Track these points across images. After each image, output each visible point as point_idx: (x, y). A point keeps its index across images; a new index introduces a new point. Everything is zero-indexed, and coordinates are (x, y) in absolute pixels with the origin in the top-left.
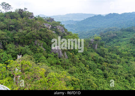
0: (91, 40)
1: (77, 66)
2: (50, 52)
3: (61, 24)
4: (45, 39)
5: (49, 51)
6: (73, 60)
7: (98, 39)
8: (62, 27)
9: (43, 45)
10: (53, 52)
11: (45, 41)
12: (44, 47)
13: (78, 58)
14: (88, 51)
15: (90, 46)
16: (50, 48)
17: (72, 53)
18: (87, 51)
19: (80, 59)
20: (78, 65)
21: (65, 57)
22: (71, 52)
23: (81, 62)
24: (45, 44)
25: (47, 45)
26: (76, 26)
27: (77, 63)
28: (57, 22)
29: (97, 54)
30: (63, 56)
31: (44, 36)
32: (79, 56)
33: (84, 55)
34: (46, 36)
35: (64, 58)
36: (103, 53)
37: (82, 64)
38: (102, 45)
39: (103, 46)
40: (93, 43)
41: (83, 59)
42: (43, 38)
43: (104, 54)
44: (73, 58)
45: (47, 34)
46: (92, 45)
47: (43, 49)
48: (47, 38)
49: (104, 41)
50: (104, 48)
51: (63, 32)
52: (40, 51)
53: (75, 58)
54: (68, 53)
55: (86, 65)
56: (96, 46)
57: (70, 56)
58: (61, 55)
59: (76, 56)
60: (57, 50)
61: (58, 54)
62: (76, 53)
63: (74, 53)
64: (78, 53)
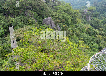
0: (85, 10)
1: (70, 39)
2: (42, 23)
4: (36, 9)
7: (93, 10)
9: (34, 16)
10: (44, 24)
12: (35, 18)
14: (81, 23)
15: (83, 17)
16: (42, 19)
17: (65, 25)
18: (80, 22)
19: (73, 32)
20: (72, 38)
22: (63, 24)
23: (74, 34)
24: (37, 15)
25: (39, 15)
27: (71, 36)
29: (91, 26)
30: (55, 28)
31: (34, 5)
32: (72, 28)
34: (37, 5)
36: (97, 25)
37: (76, 36)
39: (97, 17)
40: (86, 13)
41: (77, 31)
42: (34, 8)
43: (98, 26)
44: (66, 30)
45: (38, 4)
46: (85, 16)
47: (34, 20)
48: (38, 8)
49: (98, 12)
50: (98, 20)
52: (32, 22)
53: (69, 30)
54: (61, 25)
55: (79, 38)
56: (90, 17)
57: (63, 28)
58: (53, 27)
59: (69, 28)
60: (49, 22)
61: (50, 26)
62: (68, 25)
63: (66, 25)
64: (71, 25)
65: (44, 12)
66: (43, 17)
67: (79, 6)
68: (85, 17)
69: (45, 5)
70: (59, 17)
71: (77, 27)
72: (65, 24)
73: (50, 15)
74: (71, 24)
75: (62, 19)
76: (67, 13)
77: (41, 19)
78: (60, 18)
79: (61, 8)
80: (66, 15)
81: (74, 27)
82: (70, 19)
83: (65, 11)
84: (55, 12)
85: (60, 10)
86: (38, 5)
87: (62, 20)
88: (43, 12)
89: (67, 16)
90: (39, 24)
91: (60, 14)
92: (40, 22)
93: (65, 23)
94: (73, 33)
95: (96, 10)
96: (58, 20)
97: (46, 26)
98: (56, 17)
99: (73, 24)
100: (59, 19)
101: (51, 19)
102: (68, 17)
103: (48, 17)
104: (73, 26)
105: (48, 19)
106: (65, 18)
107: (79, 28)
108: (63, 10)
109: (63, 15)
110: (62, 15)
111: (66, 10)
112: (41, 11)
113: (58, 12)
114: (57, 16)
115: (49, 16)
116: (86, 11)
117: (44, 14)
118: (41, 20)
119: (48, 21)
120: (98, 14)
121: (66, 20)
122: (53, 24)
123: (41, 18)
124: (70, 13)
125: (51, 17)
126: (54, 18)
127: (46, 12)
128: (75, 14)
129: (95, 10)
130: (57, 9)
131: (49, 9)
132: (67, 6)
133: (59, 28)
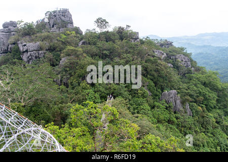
1: (209, 134)
2: (159, 98)
3: (184, 51)
4: (153, 76)
6: (201, 120)
8: (186, 58)
9: (148, 86)
10: (164, 100)
11: (152, 80)
12: (149, 90)
13: (214, 120)
16: (161, 92)
17: (202, 107)
19: (217, 122)
20: (212, 134)
21: (186, 112)
22: (199, 105)
23: (220, 128)
24: (153, 84)
25: (155, 86)
26: (216, 57)
27: (211, 129)
28: (179, 48)
30: (181, 109)
31: (151, 70)
32: (216, 115)
34: (155, 71)
37: (221, 132)
41: (226, 123)
42: (150, 75)
44: (203, 117)
45: (157, 68)
47: (148, 92)
48: (156, 75)
51: (187, 66)
52: (142, 95)
53: (207, 118)
54: (193, 107)
57: (197, 112)
58: (178, 107)
59: (209, 114)
60: (172, 98)
61: (173, 104)
62: (209, 109)
63: (205, 109)
64: (214, 110)
65: (165, 81)
66: (162, 90)
71: (227, 114)
72: (203, 105)
74: (215, 107)
75: (198, 97)
76: (208, 88)
78: (193, 94)
80: (206, 91)
81: (221, 114)
83: (204, 84)
84: (185, 83)
85: (195, 81)
86: (157, 71)
87: (197, 99)
88: (163, 82)
89: (207, 93)
90: (154, 98)
91: (195, 88)
92: (156, 95)
93: (202, 104)
94: (216, 124)
96: (188, 98)
97: (166, 105)
98: (186, 91)
99: (219, 109)
100: (191, 96)
101: (175, 95)
102: (210, 95)
103: (171, 90)
104: (218, 111)
105: (171, 94)
106: (204, 96)
108: (202, 82)
109: (201, 90)
110: (199, 90)
111: (207, 82)
112: (161, 80)
113: (191, 84)
114: (189, 91)
115: (174, 89)
117: (166, 84)
118: (158, 93)
119: (171, 96)
121: (206, 99)
122: (178, 102)
123: (159, 90)
124: (214, 88)
127: (169, 81)
131: (176, 77)
132: (209, 76)
133: (189, 110)
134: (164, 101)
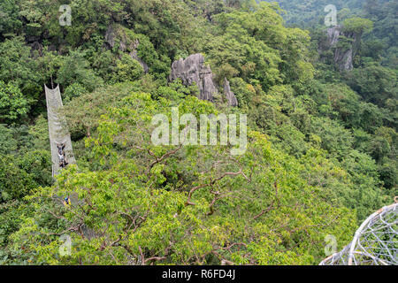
0: (330, 31)
1: (272, 137)
2: (167, 76)
4: (147, 22)
5: (163, 75)
6: (255, 111)
7: (361, 29)
9: (137, 50)
10: (177, 80)
11: (145, 34)
12: (143, 59)
13: (279, 108)
14: (315, 78)
15: (322, 56)
16: (169, 60)
17: (253, 84)
18: (312, 77)
19: (284, 112)
20: (277, 135)
21: (225, 101)
22: (248, 82)
23: (289, 122)
24: (148, 44)
25: (155, 47)
27: (274, 126)
29: (352, 92)
30: (216, 94)
32: (281, 99)
33: (303, 93)
34: (151, 10)
35: (224, 105)
36: (376, 87)
37: (294, 129)
38: (373, 53)
39: (376, 58)
40: (334, 43)
41: (300, 110)
42: (140, 21)
43: (381, 91)
44: (258, 105)
45: (154, 3)
46: (330, 51)
47: (140, 64)
48: (154, 22)
49: (382, 37)
50: (381, 68)
52: (129, 73)
53: (267, 105)
54: (237, 86)
55: (307, 136)
56: (349, 58)
57: (246, 96)
58: (209, 90)
59: (269, 97)
60: (194, 72)
61: (197, 87)
62: (267, 86)
63: (259, 87)
64: (275, 87)
65: (177, 34)
66: (172, 55)
67: (308, 15)
68: (329, 56)
69: (179, 10)
70: (234, 56)
71: (298, 92)
72: (254, 80)
73: (200, 47)
74: (277, 81)
75: (243, 63)
76: (262, 42)
77: (165, 62)
79: (241, 23)
80: (258, 47)
81: (288, 93)
82: (272, 63)
83: (254, 33)
84: (217, 35)
85: (236, 28)
86: (155, 9)
87: (243, 68)
88: (171, 37)
89: (262, 52)
90: (156, 78)
91: (236, 43)
92: (161, 71)
93: (253, 77)
94: (283, 115)
95: (376, 30)
96: (227, 67)
97: (184, 89)
98: (220, 53)
99: (284, 83)
100: (232, 62)
101: (200, 63)
102: (268, 55)
103: (189, 54)
104: (283, 88)
105: (192, 62)
106: (256, 59)
107: (307, 97)
108: (249, 29)
109: (248, 47)
110: (245, 48)
111: (260, 28)
112: (166, 32)
113: (228, 35)
114: (226, 52)
115: (196, 51)
116: (337, 32)
117: (178, 42)
118: (162, 65)
119: (192, 68)
120: (380, 48)
121: (258, 66)
122: (208, 79)
123: (165, 57)
124: (273, 43)
125: (201, 54)
126: (212, 57)
127: (184, 33)
128: (294, 47)
129: (371, 30)
130: (224, 26)
131: (197, 24)
132: (263, 15)
133: (230, 95)
134: (177, 82)
